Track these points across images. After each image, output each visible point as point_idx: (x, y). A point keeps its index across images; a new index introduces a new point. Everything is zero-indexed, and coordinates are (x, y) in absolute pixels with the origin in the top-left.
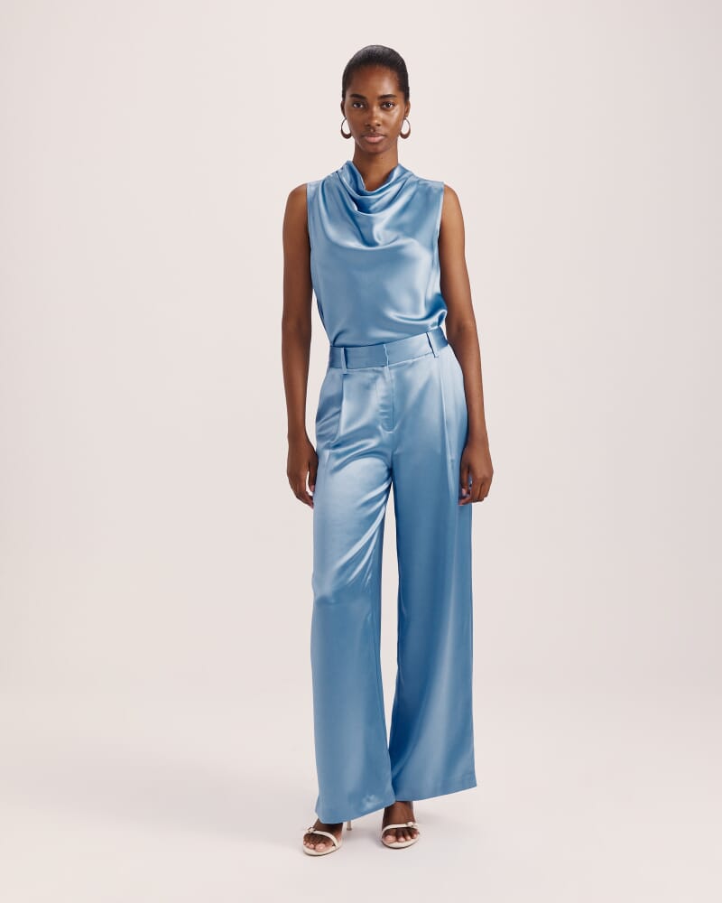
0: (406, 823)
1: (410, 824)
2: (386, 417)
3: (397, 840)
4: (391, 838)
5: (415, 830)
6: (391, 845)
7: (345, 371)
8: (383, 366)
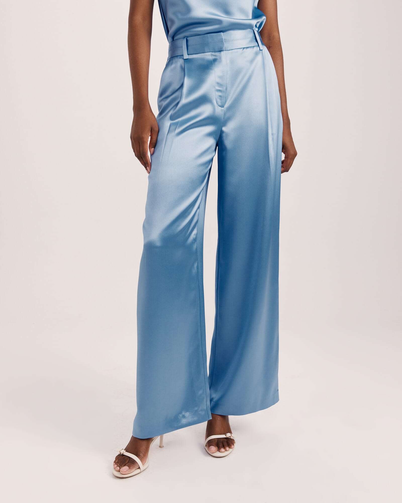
0: (225, 434)
1: (228, 435)
2: (220, 94)
3: (219, 450)
4: (213, 448)
5: (233, 440)
6: (214, 455)
7: (186, 56)
8: (220, 51)
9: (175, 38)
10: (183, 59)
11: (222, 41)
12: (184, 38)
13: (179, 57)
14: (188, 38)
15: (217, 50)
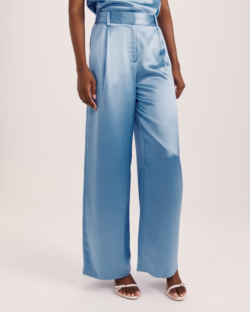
2: (132, 54)
7: (109, 24)
8: (133, 24)
9: (102, 10)
10: (107, 25)
11: (134, 18)
12: (109, 11)
13: (103, 23)
14: (112, 12)
15: (130, 23)
